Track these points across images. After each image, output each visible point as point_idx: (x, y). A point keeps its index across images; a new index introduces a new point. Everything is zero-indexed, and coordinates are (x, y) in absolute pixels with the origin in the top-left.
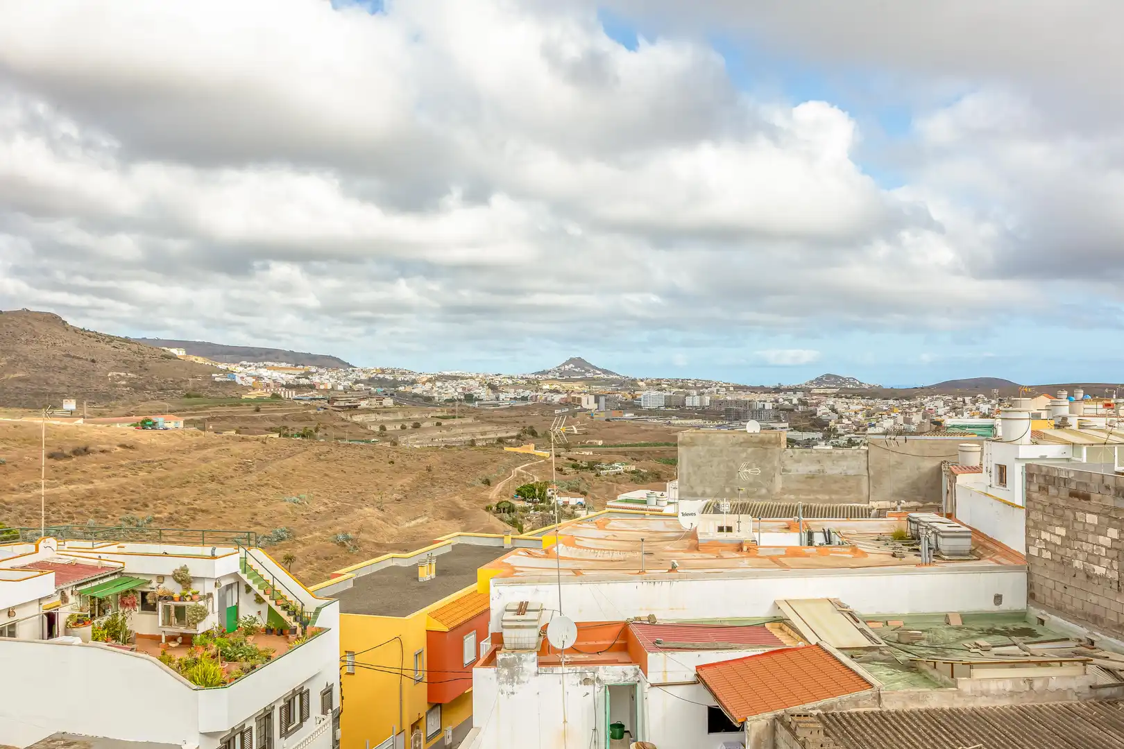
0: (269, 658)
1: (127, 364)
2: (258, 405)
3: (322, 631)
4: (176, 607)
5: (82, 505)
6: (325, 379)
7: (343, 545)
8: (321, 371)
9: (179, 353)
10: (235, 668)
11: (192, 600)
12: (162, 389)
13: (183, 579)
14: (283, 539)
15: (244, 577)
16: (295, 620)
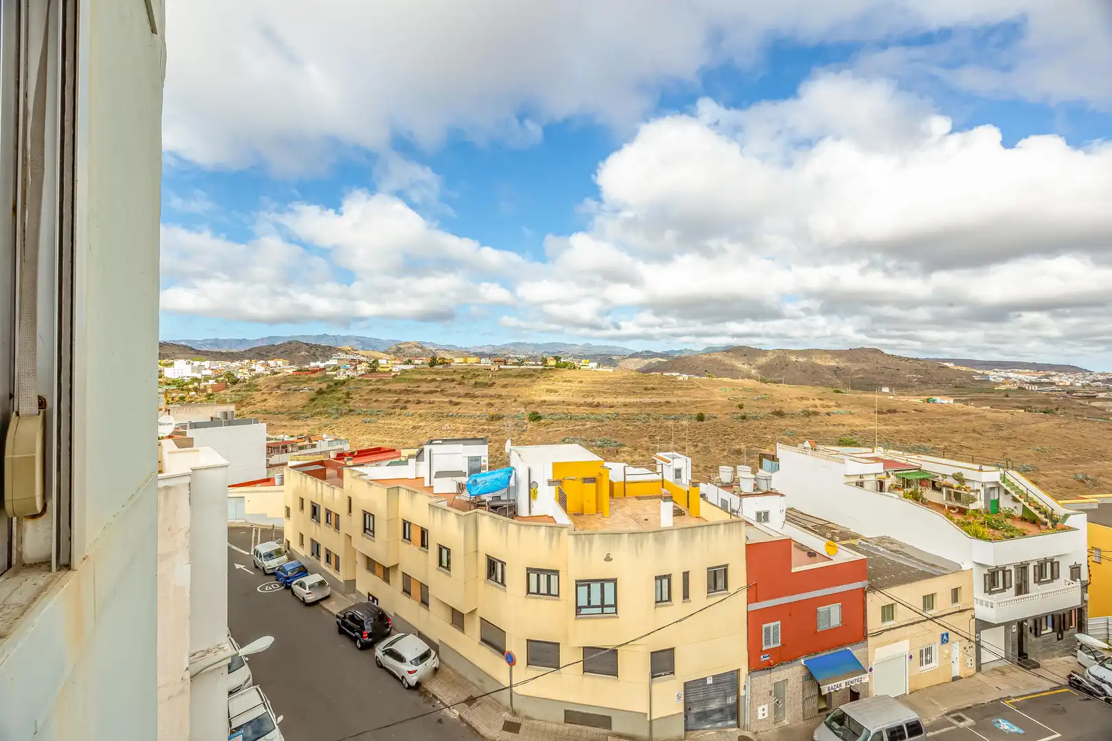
0: (1024, 535)
1: (917, 371)
2: (1007, 393)
3: (1070, 529)
4: (955, 493)
5: (893, 436)
6: (1064, 380)
7: (1082, 481)
8: (1060, 374)
9: (950, 365)
10: (997, 533)
11: (965, 490)
12: (939, 384)
13: (959, 478)
14: (1028, 470)
15: (1004, 485)
16: (1046, 517)
